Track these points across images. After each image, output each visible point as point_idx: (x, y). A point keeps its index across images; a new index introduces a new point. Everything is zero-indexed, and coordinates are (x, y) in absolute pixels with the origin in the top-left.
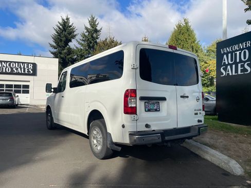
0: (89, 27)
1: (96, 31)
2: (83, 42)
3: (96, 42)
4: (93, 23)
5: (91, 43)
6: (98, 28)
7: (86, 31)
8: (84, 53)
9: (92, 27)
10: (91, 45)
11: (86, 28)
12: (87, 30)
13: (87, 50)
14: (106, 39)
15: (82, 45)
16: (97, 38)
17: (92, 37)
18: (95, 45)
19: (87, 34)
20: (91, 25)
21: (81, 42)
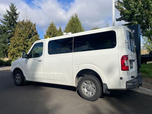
0: (10, 11)
1: (16, 14)
2: (5, 21)
3: (15, 22)
4: (13, 8)
5: (12, 22)
6: (17, 12)
7: (7, 13)
8: (6, 29)
9: (12, 11)
10: (12, 24)
11: (8, 11)
12: (9, 13)
13: (9, 27)
14: (24, 21)
15: (4, 23)
16: (16, 19)
17: (13, 18)
18: (15, 24)
19: (8, 15)
20: (11, 9)
21: (3, 21)
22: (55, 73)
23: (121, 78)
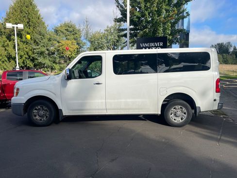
22: (128, 100)
23: (215, 100)
